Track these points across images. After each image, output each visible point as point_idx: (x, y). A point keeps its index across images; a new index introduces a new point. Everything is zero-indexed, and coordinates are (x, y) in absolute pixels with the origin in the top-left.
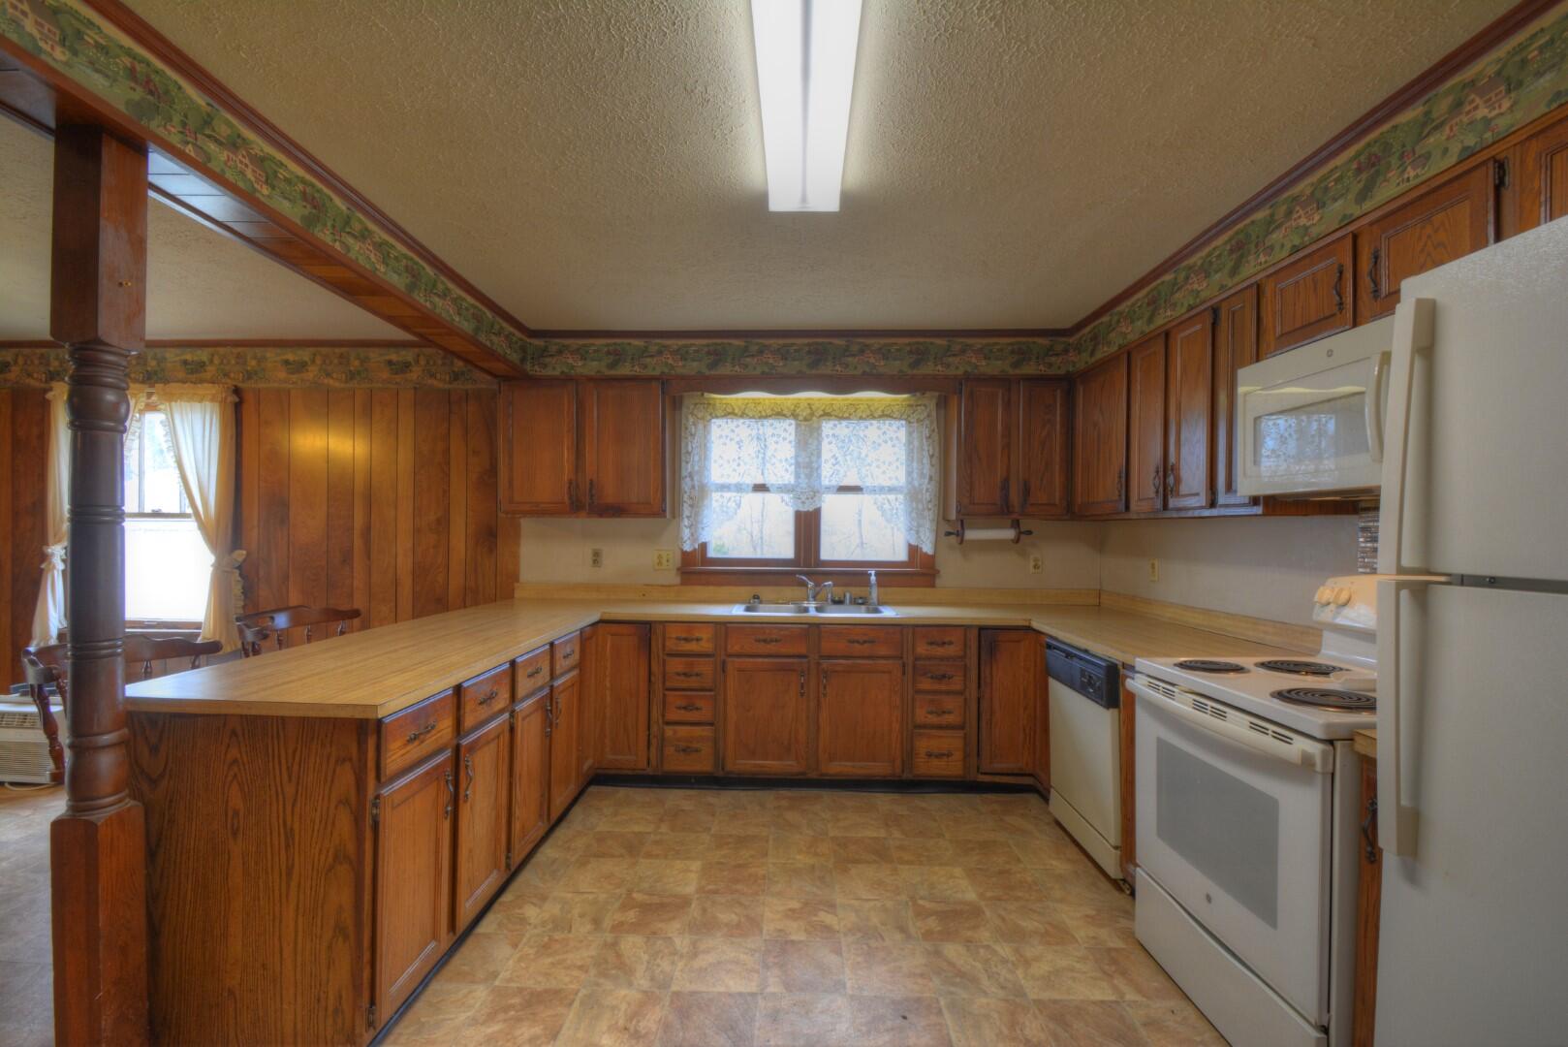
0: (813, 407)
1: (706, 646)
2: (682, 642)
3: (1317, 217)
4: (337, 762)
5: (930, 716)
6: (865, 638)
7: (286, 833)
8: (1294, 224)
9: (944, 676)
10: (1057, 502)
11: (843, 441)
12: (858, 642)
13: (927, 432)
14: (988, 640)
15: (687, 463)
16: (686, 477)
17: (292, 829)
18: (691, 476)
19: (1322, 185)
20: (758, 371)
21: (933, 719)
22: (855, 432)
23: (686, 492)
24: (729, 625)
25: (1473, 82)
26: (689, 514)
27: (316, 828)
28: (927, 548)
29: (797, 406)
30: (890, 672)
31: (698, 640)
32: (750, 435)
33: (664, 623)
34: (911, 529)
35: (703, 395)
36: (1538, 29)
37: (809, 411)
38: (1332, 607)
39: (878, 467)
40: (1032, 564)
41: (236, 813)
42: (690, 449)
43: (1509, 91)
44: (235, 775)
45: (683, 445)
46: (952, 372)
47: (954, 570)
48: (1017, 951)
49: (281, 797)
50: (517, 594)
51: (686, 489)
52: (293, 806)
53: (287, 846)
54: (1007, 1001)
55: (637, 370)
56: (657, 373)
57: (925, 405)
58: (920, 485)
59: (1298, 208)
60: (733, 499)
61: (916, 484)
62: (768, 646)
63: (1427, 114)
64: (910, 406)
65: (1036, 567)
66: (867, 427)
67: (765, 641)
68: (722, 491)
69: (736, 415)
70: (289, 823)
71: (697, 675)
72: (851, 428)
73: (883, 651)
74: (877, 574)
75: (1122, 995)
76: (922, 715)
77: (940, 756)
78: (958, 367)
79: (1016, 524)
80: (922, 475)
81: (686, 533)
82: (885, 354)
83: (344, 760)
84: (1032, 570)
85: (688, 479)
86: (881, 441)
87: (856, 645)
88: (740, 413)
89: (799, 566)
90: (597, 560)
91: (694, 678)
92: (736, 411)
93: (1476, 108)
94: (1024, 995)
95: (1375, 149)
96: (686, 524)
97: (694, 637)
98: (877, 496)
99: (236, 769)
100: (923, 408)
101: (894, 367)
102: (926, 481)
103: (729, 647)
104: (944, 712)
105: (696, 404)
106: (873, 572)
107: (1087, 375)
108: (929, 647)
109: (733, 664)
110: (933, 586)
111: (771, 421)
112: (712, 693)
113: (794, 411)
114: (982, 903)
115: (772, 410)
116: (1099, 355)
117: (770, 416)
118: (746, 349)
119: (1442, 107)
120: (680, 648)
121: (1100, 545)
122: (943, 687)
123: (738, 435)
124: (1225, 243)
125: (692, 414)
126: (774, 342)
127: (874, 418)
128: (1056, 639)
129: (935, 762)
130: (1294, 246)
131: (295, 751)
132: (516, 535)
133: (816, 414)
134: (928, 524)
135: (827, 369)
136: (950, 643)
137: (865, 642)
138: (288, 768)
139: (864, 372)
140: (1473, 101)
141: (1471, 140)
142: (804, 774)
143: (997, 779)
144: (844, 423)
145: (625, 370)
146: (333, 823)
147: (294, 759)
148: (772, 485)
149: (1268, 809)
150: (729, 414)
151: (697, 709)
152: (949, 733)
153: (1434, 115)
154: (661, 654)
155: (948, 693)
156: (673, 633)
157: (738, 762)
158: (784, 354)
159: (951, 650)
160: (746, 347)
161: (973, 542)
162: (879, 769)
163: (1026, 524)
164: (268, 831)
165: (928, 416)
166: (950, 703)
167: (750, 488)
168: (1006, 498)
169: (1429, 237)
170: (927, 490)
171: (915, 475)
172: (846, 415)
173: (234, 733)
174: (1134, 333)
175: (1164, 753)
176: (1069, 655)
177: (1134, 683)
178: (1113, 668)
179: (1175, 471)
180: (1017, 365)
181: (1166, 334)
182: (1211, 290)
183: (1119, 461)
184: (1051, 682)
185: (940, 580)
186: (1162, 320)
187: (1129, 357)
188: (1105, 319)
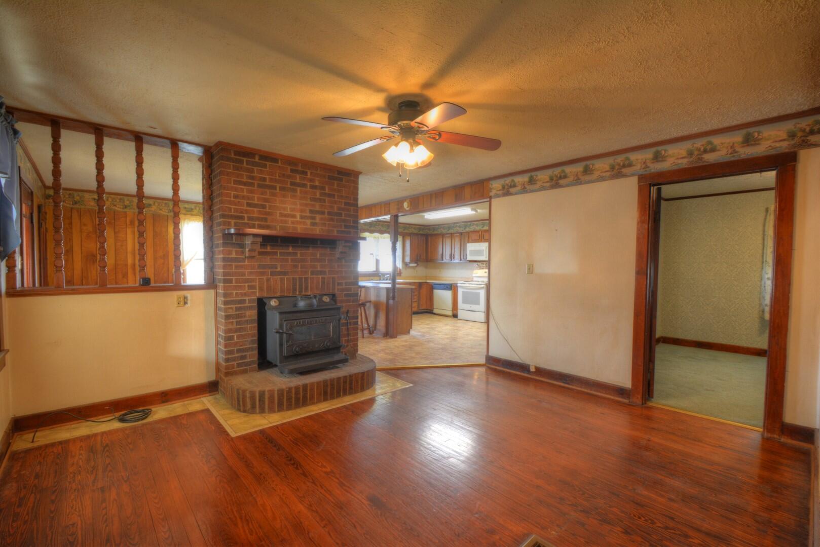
3: (477, 228)
8: (474, 227)
10: (425, 259)
14: (420, 285)
19: (477, 224)
20: (378, 229)
28: (401, 268)
38: (475, 274)
47: (405, 272)
57: (401, 237)
59: (474, 225)
61: (399, 254)
75: (464, 324)
78: (411, 231)
79: (416, 263)
84: (418, 272)
102: (401, 253)
107: (432, 235)
116: (435, 233)
121: (426, 267)
128: (434, 283)
130: (474, 230)
134: (401, 262)
143: (421, 311)
158: (383, 226)
163: (418, 263)
165: (401, 240)
168: (417, 257)
170: (401, 255)
171: (399, 252)
174: (444, 231)
175: (463, 292)
176: (440, 284)
177: (458, 285)
178: (451, 285)
179: (454, 255)
180: (419, 231)
181: (452, 234)
182: (461, 230)
183: (440, 252)
184: (434, 290)
185: (402, 275)
186: (451, 231)
187: (443, 235)
188: (437, 226)
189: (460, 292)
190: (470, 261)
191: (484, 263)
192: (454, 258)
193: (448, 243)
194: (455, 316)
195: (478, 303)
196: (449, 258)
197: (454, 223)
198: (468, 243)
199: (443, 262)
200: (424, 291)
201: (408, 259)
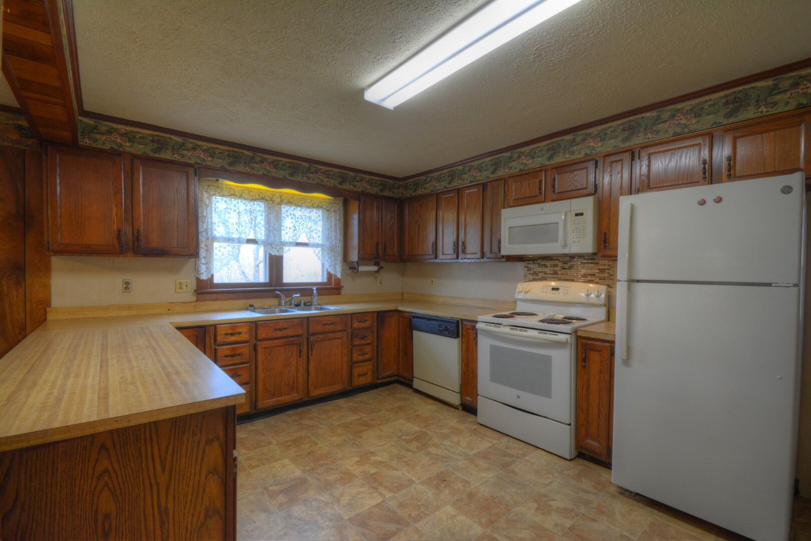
0: (283, 198)
1: (244, 337)
2: (229, 336)
3: (531, 162)
4: (206, 444)
5: (359, 357)
6: (331, 322)
7: (160, 514)
8: (521, 161)
9: (365, 337)
10: (396, 254)
11: (298, 218)
12: (328, 325)
13: (338, 218)
14: (381, 317)
15: (203, 223)
16: (202, 232)
17: (166, 508)
18: (206, 231)
19: (534, 151)
20: (261, 173)
21: (361, 358)
22: (304, 214)
23: (203, 242)
24: (258, 322)
25: (590, 134)
26: (205, 256)
27: (189, 499)
28: (339, 276)
29: (274, 195)
30: (341, 338)
31: (239, 333)
32: (246, 209)
33: (215, 326)
34: (332, 266)
35: (218, 180)
36: (610, 126)
37: (280, 199)
38: (523, 293)
39: (316, 233)
40: (379, 282)
41: (107, 516)
42: (205, 214)
43: (601, 140)
44: (106, 484)
45: (200, 212)
46: (356, 189)
47: (349, 286)
48: (451, 441)
49: (155, 487)
50: (50, 317)
51: (203, 239)
52: (168, 489)
53: (162, 523)
54: (466, 459)
55: (176, 157)
56: (193, 161)
57: (338, 204)
58: (336, 244)
59: (522, 156)
60: (236, 247)
61: (334, 243)
62: (282, 332)
63: (574, 139)
64: (331, 203)
65: (380, 283)
66: (310, 212)
67: (280, 329)
68: (228, 242)
69: (237, 196)
70: (163, 505)
71: (239, 355)
72: (302, 212)
73: (339, 328)
74: (317, 289)
75: (492, 443)
76: (356, 357)
77: (363, 375)
78: (359, 187)
79: (376, 264)
80: (336, 238)
81: (203, 268)
82: (327, 175)
83: (213, 440)
84: (379, 285)
85: (204, 233)
86: (317, 220)
87: (327, 326)
88: (239, 195)
89: (272, 287)
90: (127, 286)
91: (237, 357)
92: (237, 194)
93: (590, 142)
94: (468, 455)
95: (555, 145)
96: (204, 262)
97: (236, 332)
98: (316, 248)
99: (106, 478)
100: (337, 204)
101: (331, 183)
102: (338, 242)
103: (259, 335)
104: (365, 354)
105: (209, 186)
106: (315, 288)
107: (412, 200)
108: (358, 324)
109: (261, 346)
110: (339, 294)
111: (258, 203)
112: (248, 365)
113: (272, 198)
114: (424, 430)
115: (259, 196)
116: (419, 192)
117: (258, 199)
118: (253, 158)
119: (579, 139)
120: (227, 340)
121: (403, 273)
122: (364, 342)
123: (238, 208)
124: (490, 161)
125: (206, 191)
126: (270, 158)
127: (314, 207)
128: (415, 313)
129: (361, 378)
130: (521, 169)
131: (167, 447)
132: (47, 270)
133: (284, 201)
134: (339, 263)
135: (298, 178)
136: (367, 321)
137: (331, 324)
138: (161, 461)
139: (318, 183)
140: (589, 140)
141: (588, 152)
142: (301, 399)
143: (384, 380)
144: (299, 209)
145: (167, 155)
146: (204, 491)
147: (167, 452)
148: (260, 240)
149: (548, 360)
150: (232, 195)
151: (239, 376)
152: (367, 363)
153: (576, 140)
154: (213, 345)
155: (366, 344)
156: (221, 332)
157: (265, 402)
158: (275, 165)
159: (367, 324)
160: (253, 157)
161: (361, 272)
162: (337, 388)
163: (382, 264)
164: (142, 519)
165: (339, 209)
166: (367, 349)
167: (245, 241)
168: (377, 251)
169: (572, 177)
170: (339, 246)
171: (333, 239)
172: (299, 204)
173: (103, 447)
174: (440, 186)
175: (494, 350)
176: (429, 319)
177: (479, 326)
178: (458, 322)
179: (464, 243)
180: (382, 190)
181: (458, 190)
182: (482, 177)
183: (432, 238)
184: (415, 333)
185: (343, 291)
186: (456, 184)
187: (437, 196)
188: (423, 178)
189: (484, 346)
190: (510, 259)
191: (549, 263)
192: (464, 252)
193: (448, 217)
194: (470, 409)
195: (545, 391)
196: (451, 252)
197: (463, 163)
198: (504, 208)
199: (436, 261)
200: (391, 332)
201: (354, 256)
